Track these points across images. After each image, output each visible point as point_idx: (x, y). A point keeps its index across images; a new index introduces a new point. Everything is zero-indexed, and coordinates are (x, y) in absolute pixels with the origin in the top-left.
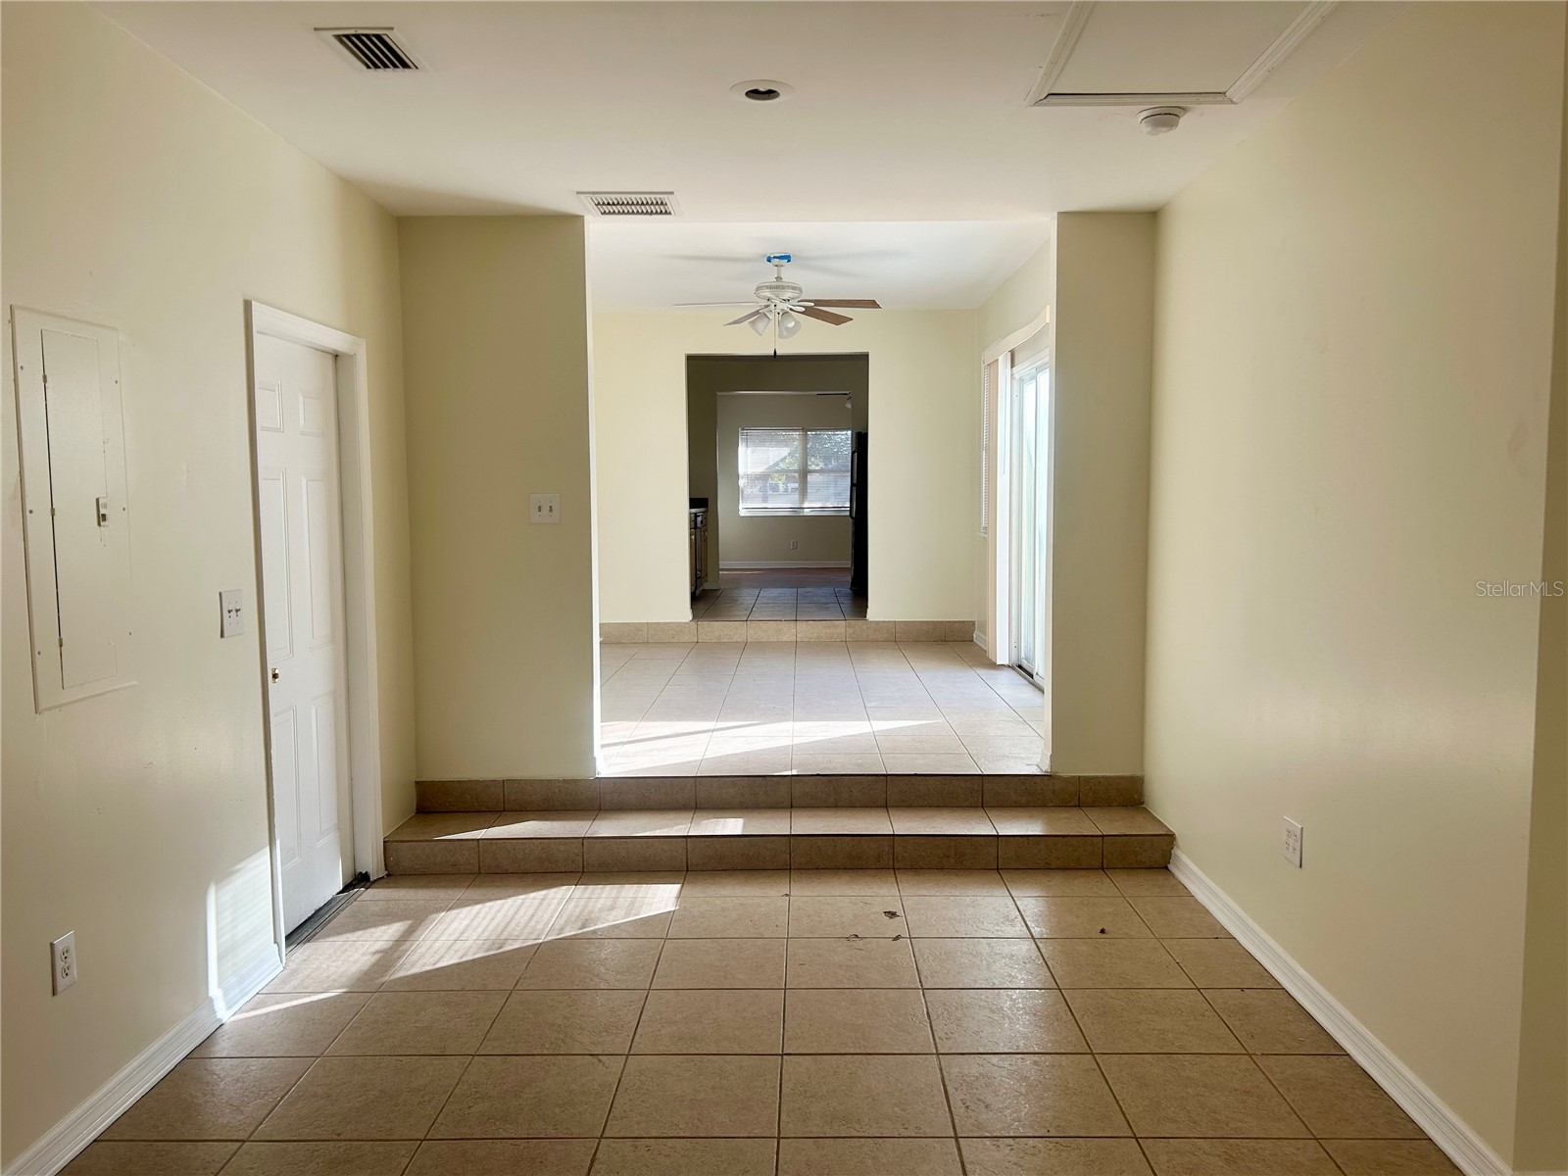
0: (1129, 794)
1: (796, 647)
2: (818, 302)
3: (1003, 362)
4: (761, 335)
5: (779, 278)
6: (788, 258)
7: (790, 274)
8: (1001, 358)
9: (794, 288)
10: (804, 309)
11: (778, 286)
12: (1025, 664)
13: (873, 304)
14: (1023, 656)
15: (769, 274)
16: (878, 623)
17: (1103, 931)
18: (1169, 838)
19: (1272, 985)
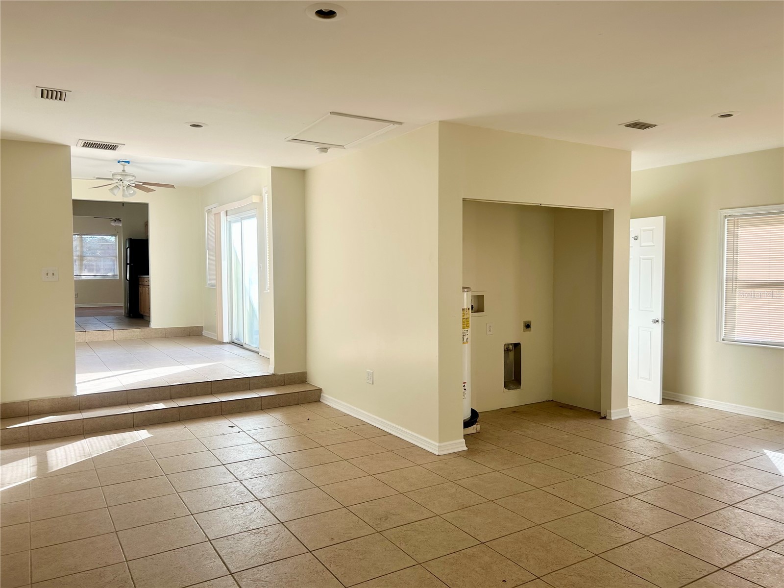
0: (301, 378)
1: (115, 342)
2: (144, 183)
3: (223, 214)
4: (115, 195)
5: (124, 171)
6: (128, 162)
7: (128, 169)
8: (222, 213)
9: (133, 176)
10: (134, 185)
11: (124, 173)
12: (236, 341)
13: (172, 186)
14: (234, 338)
15: (119, 168)
16: (156, 329)
17: (308, 419)
18: (320, 390)
19: (365, 423)
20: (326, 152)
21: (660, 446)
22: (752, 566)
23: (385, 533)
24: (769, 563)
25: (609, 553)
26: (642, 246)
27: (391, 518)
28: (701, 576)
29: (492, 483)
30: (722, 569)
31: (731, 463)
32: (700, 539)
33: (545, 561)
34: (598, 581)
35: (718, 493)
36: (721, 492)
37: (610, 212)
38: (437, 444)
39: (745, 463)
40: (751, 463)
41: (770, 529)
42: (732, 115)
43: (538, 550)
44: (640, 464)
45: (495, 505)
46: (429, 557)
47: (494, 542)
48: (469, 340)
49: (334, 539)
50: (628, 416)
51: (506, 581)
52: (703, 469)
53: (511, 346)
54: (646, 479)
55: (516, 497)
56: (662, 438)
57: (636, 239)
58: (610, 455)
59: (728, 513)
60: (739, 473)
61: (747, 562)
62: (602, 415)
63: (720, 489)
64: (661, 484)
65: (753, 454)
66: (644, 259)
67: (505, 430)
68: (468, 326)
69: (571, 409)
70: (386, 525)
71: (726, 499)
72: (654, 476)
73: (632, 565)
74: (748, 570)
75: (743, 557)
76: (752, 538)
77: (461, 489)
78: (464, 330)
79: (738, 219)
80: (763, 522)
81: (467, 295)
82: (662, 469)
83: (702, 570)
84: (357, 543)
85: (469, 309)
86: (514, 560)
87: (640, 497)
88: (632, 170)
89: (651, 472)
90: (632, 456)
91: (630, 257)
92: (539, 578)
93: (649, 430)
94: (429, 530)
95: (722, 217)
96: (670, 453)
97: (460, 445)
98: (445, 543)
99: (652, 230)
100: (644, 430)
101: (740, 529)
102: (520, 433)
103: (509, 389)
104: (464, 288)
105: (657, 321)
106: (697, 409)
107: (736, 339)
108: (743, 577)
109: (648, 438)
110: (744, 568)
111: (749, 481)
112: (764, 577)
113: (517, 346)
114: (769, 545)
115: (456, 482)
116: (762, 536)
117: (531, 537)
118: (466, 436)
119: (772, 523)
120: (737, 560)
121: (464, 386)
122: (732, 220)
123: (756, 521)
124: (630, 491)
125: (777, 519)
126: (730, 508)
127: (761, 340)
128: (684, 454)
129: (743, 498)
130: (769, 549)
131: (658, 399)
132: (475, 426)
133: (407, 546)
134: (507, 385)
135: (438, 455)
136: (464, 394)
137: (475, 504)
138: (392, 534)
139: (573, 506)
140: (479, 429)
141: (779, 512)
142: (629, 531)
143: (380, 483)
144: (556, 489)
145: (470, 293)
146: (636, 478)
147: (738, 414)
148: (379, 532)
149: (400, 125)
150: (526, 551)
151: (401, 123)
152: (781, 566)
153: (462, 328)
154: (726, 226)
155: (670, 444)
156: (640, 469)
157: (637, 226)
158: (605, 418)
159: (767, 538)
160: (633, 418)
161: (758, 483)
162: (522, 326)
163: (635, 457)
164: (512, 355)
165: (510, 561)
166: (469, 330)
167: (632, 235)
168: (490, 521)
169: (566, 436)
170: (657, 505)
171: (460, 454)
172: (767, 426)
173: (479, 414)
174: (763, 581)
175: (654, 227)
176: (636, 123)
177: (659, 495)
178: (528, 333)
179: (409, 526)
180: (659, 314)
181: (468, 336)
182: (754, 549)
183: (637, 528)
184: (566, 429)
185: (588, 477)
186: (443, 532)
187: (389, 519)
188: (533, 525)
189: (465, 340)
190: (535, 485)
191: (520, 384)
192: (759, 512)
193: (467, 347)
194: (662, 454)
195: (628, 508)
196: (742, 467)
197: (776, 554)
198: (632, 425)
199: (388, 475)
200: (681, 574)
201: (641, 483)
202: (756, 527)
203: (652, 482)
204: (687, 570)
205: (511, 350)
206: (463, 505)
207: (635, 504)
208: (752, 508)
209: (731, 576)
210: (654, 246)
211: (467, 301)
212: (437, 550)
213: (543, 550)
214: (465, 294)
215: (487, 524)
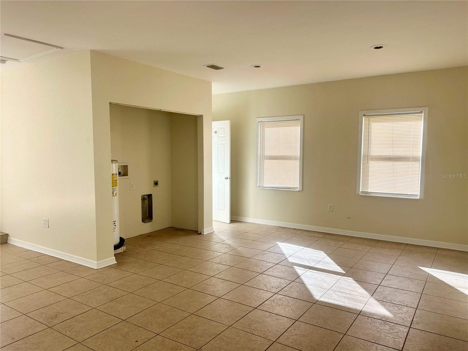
18: (7, 235)
19: (43, 255)
20: (5, 63)
21: (229, 246)
22: (270, 304)
23: (55, 328)
24: (278, 301)
25: (199, 312)
26: (219, 137)
27: (59, 316)
28: (246, 314)
29: (132, 282)
30: (256, 308)
31: (262, 251)
32: (246, 294)
33: (162, 323)
34: (192, 329)
35: (255, 268)
36: (257, 267)
37: (201, 116)
38: (96, 262)
39: (268, 250)
40: (271, 250)
41: (279, 283)
42: (260, 67)
43: (158, 318)
44: (218, 258)
45: (133, 295)
46: (87, 336)
47: (131, 318)
48: (117, 194)
49: (15, 338)
50: (213, 231)
51: (137, 341)
52: (249, 256)
53: (146, 196)
54: (221, 265)
55: (146, 288)
56: (230, 242)
57: (216, 133)
58: (202, 255)
59: (260, 278)
60: (265, 256)
61: (268, 302)
62: (199, 232)
63: (256, 266)
64: (228, 267)
65: (272, 245)
66: (220, 144)
67: (142, 248)
68: (117, 185)
69: (182, 231)
70: (56, 321)
71: (259, 270)
72: (225, 263)
73: (211, 315)
74: (268, 306)
75: (266, 300)
76: (270, 289)
77: (111, 289)
78: (113, 188)
79: (265, 124)
80: (275, 280)
81: (115, 165)
82: (229, 259)
83: (246, 311)
84: (33, 338)
85: (117, 174)
86: (144, 327)
87: (217, 276)
88: (212, 94)
89: (223, 261)
90: (214, 254)
91: (213, 143)
92: (158, 335)
93: (223, 238)
94: (87, 319)
95: (258, 122)
96: (234, 249)
97: (112, 261)
98: (98, 325)
99: (224, 128)
100: (221, 239)
101: (265, 285)
102: (151, 248)
103: (145, 223)
104: (112, 161)
105: (227, 178)
106: (247, 224)
107: (264, 186)
108: (265, 310)
109: (222, 243)
110: (266, 305)
111: (270, 259)
112: (275, 308)
113: (150, 196)
114: (278, 291)
115: (108, 285)
116: (275, 287)
117: (155, 310)
118: (115, 255)
119: (279, 280)
120: (263, 302)
121: (115, 223)
122: (262, 124)
123: (273, 280)
124: (212, 274)
125: (282, 277)
126: (261, 275)
127: (276, 186)
128: (240, 249)
129: (267, 268)
130: (278, 293)
131: (228, 221)
132: (122, 248)
133: (71, 332)
134: (144, 220)
135: (97, 269)
136: (114, 228)
137: (120, 297)
138: (60, 327)
139: (180, 287)
140: (125, 249)
141: (283, 273)
142: (211, 297)
143: (53, 294)
144: (171, 279)
145: (117, 164)
146: (215, 266)
147: (266, 225)
148: (50, 327)
149: (62, 50)
150: (151, 320)
151: (62, 48)
152: (283, 301)
153: (112, 186)
154: (259, 127)
155: (234, 244)
156: (218, 260)
157: (216, 125)
158: (200, 234)
159: (277, 288)
160: (215, 233)
161: (274, 260)
162: (153, 183)
163: (216, 254)
164: (146, 202)
165: (141, 328)
166: (117, 187)
167: (213, 131)
168: (129, 305)
169: (179, 247)
170: (226, 279)
171: (112, 266)
172: (278, 230)
173: (125, 240)
174: (275, 311)
175: (225, 127)
176: (212, 66)
177: (227, 273)
178: (156, 188)
179: (73, 320)
180: (228, 175)
181: (117, 191)
182: (271, 295)
183: (215, 294)
184: (179, 242)
185: (190, 269)
186: (97, 318)
187: (58, 317)
188: (157, 303)
189: (114, 194)
190: (159, 279)
191: (152, 219)
192: (274, 275)
193: (116, 199)
194: (229, 250)
195: (210, 283)
196: (267, 252)
197: (281, 296)
198: (215, 236)
199: (59, 287)
200: (236, 315)
201: (218, 268)
202: (272, 283)
203: (224, 267)
204: (239, 312)
205: (146, 199)
206: (112, 299)
207: (214, 280)
208: (270, 273)
209: (260, 311)
210: (225, 137)
211: (115, 169)
212: (92, 331)
213: (161, 317)
214: (114, 164)
215: (127, 308)
